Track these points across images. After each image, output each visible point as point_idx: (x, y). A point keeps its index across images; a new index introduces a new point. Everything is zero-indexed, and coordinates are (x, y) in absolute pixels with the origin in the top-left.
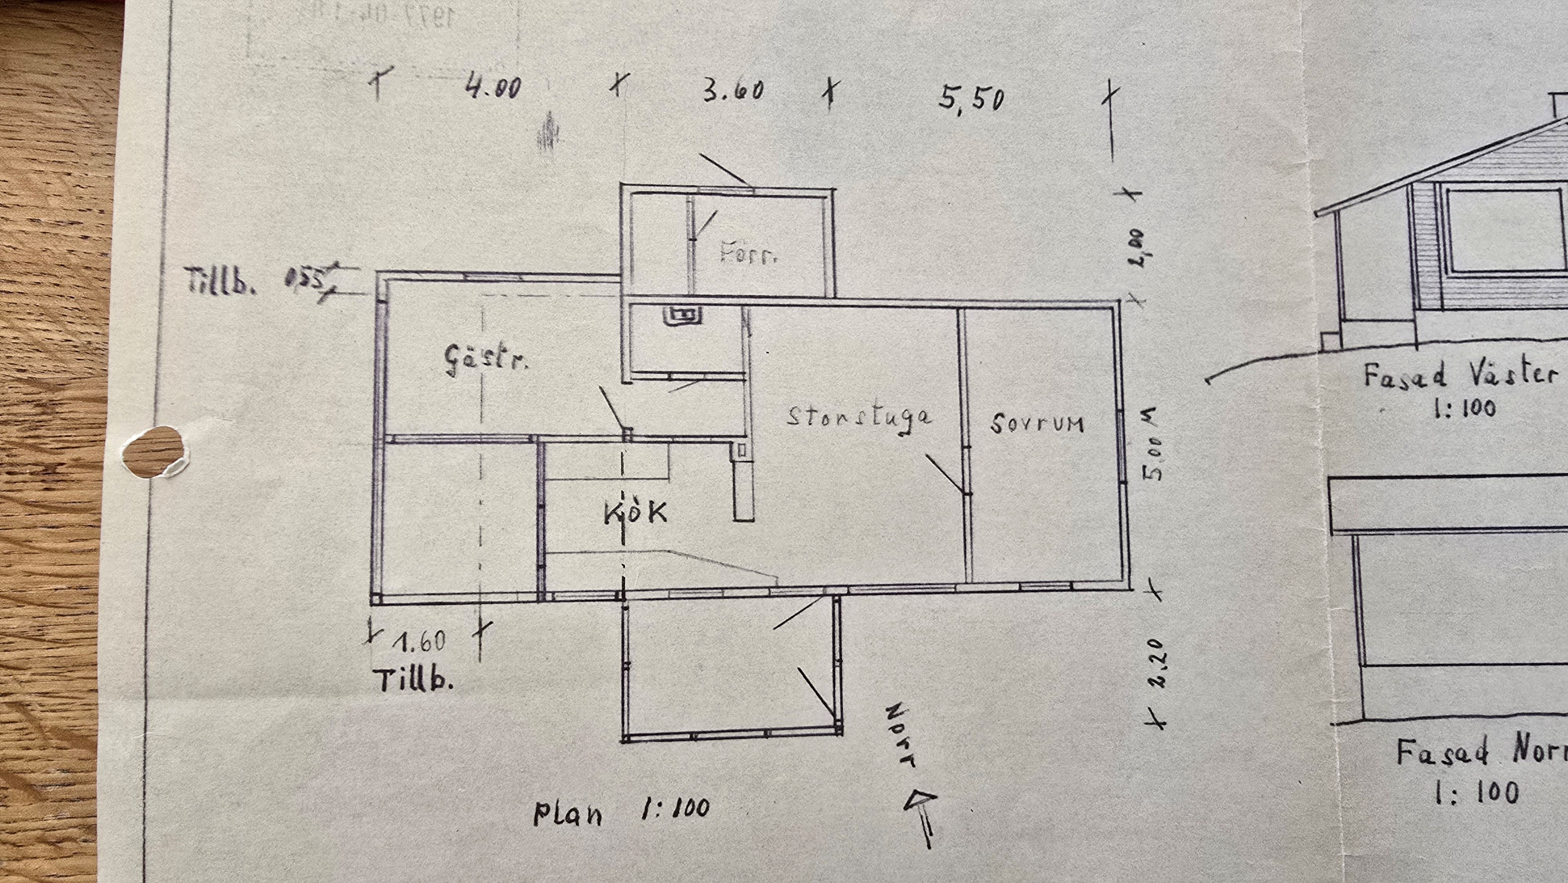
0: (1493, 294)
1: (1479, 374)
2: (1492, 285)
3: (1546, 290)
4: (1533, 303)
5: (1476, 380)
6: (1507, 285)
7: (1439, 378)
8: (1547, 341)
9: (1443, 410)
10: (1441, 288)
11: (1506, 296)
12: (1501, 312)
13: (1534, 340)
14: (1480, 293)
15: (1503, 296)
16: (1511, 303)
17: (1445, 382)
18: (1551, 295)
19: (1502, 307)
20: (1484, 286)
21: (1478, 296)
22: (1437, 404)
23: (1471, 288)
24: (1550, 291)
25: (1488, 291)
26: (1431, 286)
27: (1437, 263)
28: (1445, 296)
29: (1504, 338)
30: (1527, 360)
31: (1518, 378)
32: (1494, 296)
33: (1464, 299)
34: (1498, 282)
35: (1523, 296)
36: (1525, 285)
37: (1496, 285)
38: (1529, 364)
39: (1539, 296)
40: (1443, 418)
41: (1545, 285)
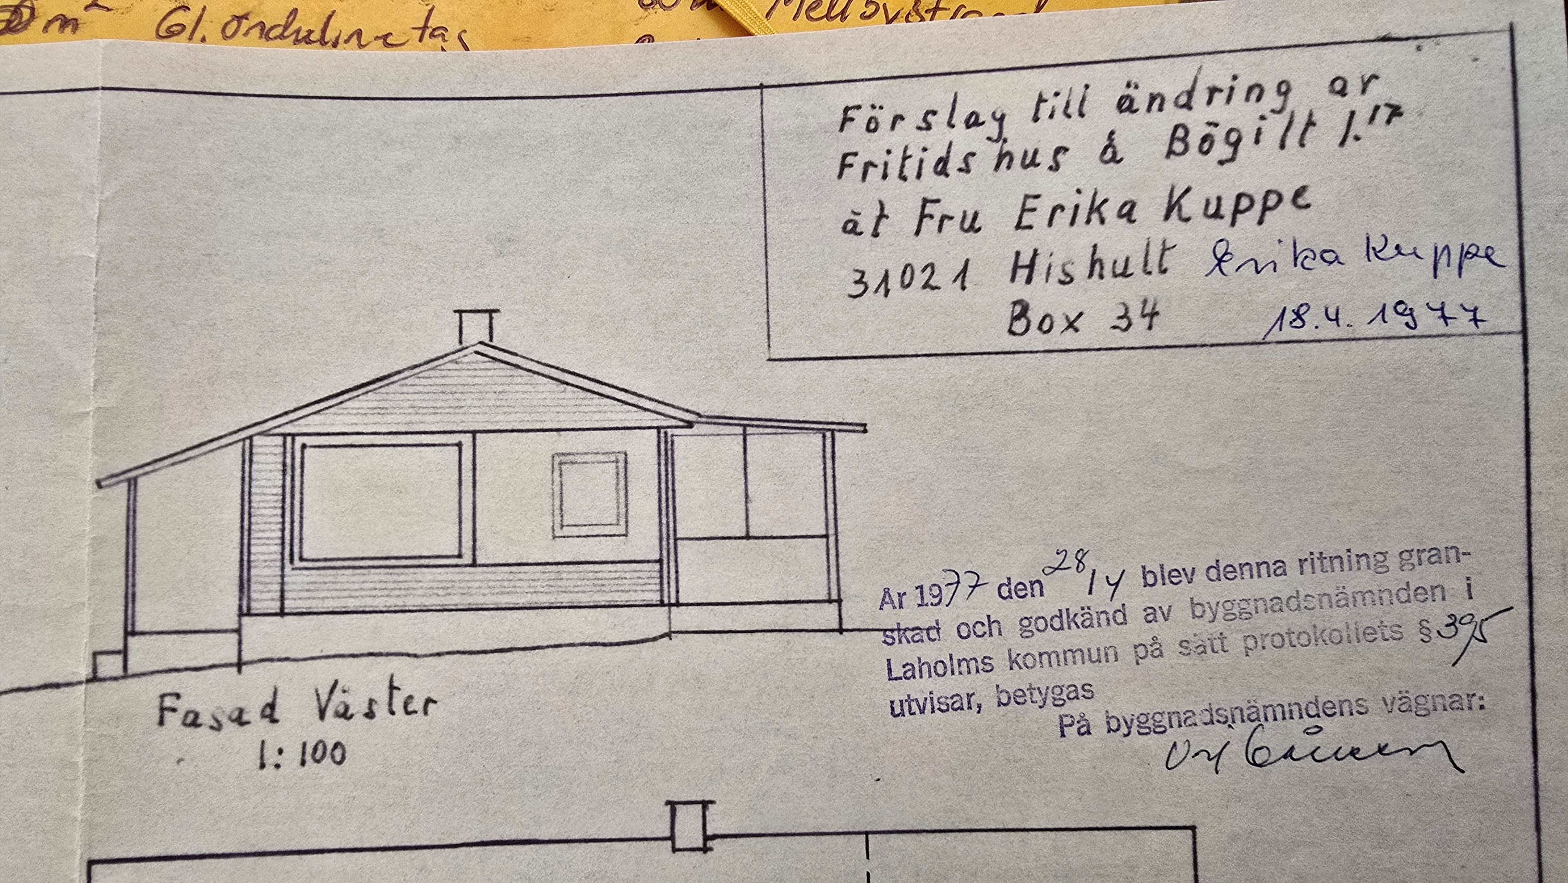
0: (356, 590)
1: (327, 705)
2: (354, 579)
3: (431, 584)
4: (411, 602)
5: (322, 714)
6: (376, 578)
7: (270, 712)
8: (426, 656)
9: (271, 757)
10: (283, 584)
11: (374, 593)
12: (364, 616)
13: (409, 655)
14: (337, 590)
15: (368, 593)
16: (380, 603)
17: (277, 716)
18: (436, 591)
19: (367, 609)
20: (345, 579)
21: (335, 594)
22: (262, 749)
23: (325, 583)
24: (435, 585)
25: (346, 586)
26: (267, 580)
27: (278, 549)
28: (287, 595)
29: (366, 652)
30: (395, 684)
31: (381, 710)
32: (357, 594)
33: (314, 598)
34: (364, 574)
35: (397, 592)
36: (402, 578)
37: (362, 579)
38: (399, 689)
39: (420, 592)
40: (270, 769)
41: (430, 577)
